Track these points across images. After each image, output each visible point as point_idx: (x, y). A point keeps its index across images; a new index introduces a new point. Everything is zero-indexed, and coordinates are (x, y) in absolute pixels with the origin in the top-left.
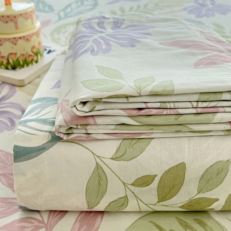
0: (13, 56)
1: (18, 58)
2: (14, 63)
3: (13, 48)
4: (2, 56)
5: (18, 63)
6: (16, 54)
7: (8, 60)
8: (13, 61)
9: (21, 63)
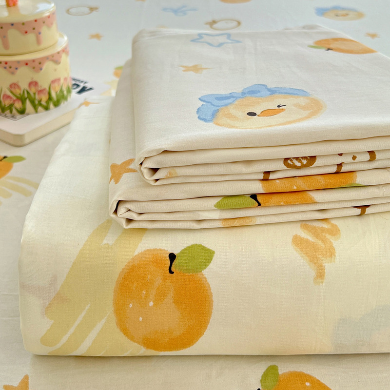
0: (56, 85)
1: (62, 87)
2: (57, 96)
3: (55, 70)
4: (40, 89)
5: (62, 94)
6: (59, 80)
7: (49, 94)
8: (56, 93)
9: (65, 93)
